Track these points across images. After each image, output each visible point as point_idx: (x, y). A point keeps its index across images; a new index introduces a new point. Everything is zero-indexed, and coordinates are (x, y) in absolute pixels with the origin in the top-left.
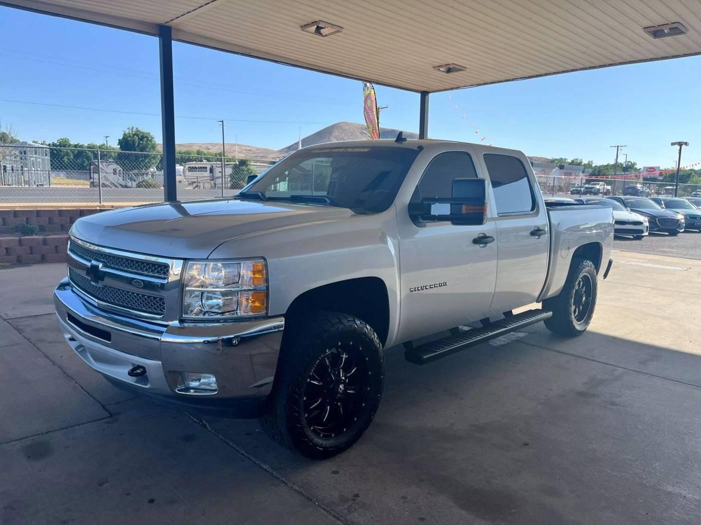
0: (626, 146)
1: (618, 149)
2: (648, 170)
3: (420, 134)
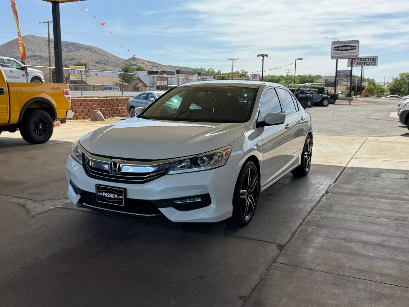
0: (238, 59)
1: (233, 61)
2: (253, 76)
3: (54, 39)
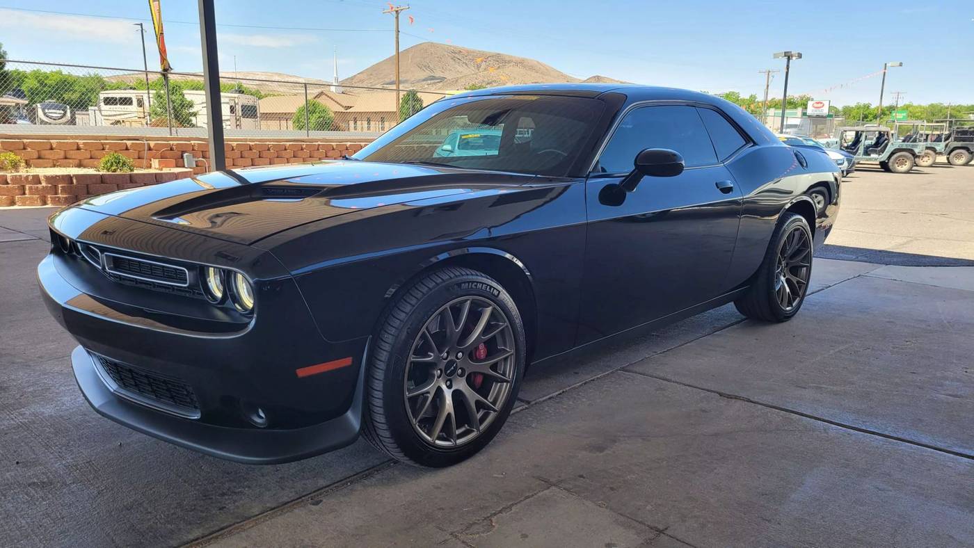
2: (815, 105)
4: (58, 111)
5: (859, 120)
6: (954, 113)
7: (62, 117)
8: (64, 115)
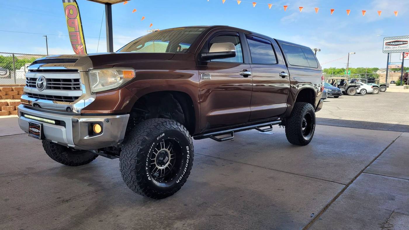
4: (3, 72)
5: (332, 74)
6: (368, 71)
7: (5, 75)
8: (7, 73)
